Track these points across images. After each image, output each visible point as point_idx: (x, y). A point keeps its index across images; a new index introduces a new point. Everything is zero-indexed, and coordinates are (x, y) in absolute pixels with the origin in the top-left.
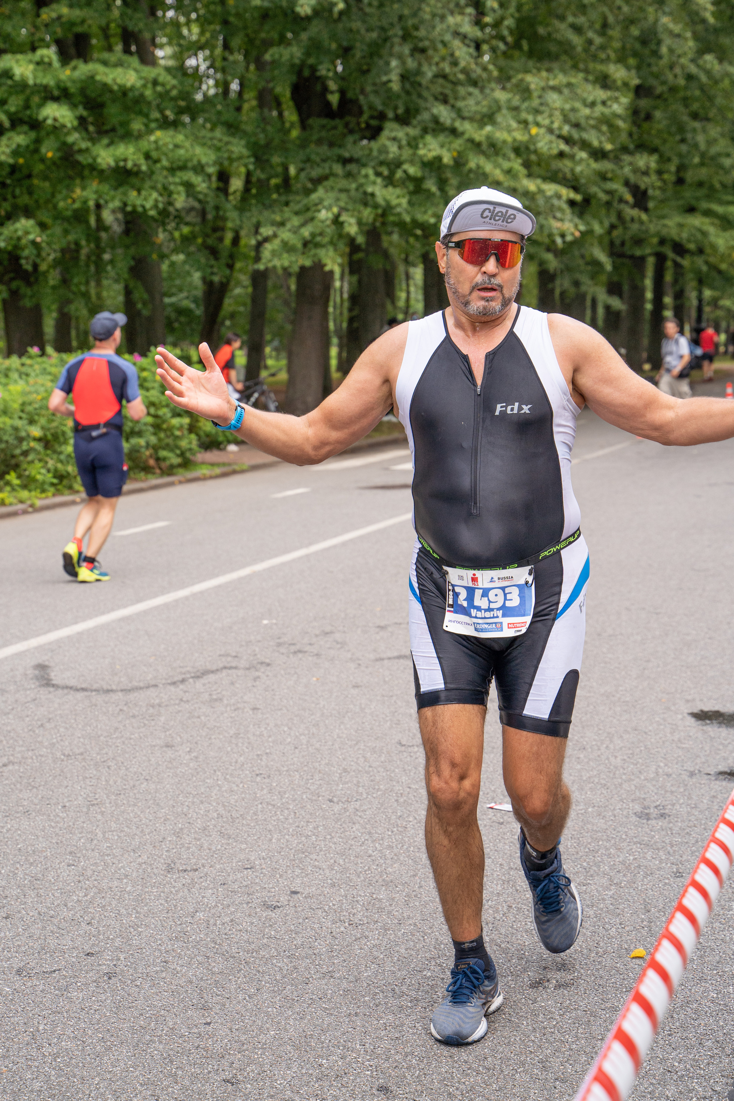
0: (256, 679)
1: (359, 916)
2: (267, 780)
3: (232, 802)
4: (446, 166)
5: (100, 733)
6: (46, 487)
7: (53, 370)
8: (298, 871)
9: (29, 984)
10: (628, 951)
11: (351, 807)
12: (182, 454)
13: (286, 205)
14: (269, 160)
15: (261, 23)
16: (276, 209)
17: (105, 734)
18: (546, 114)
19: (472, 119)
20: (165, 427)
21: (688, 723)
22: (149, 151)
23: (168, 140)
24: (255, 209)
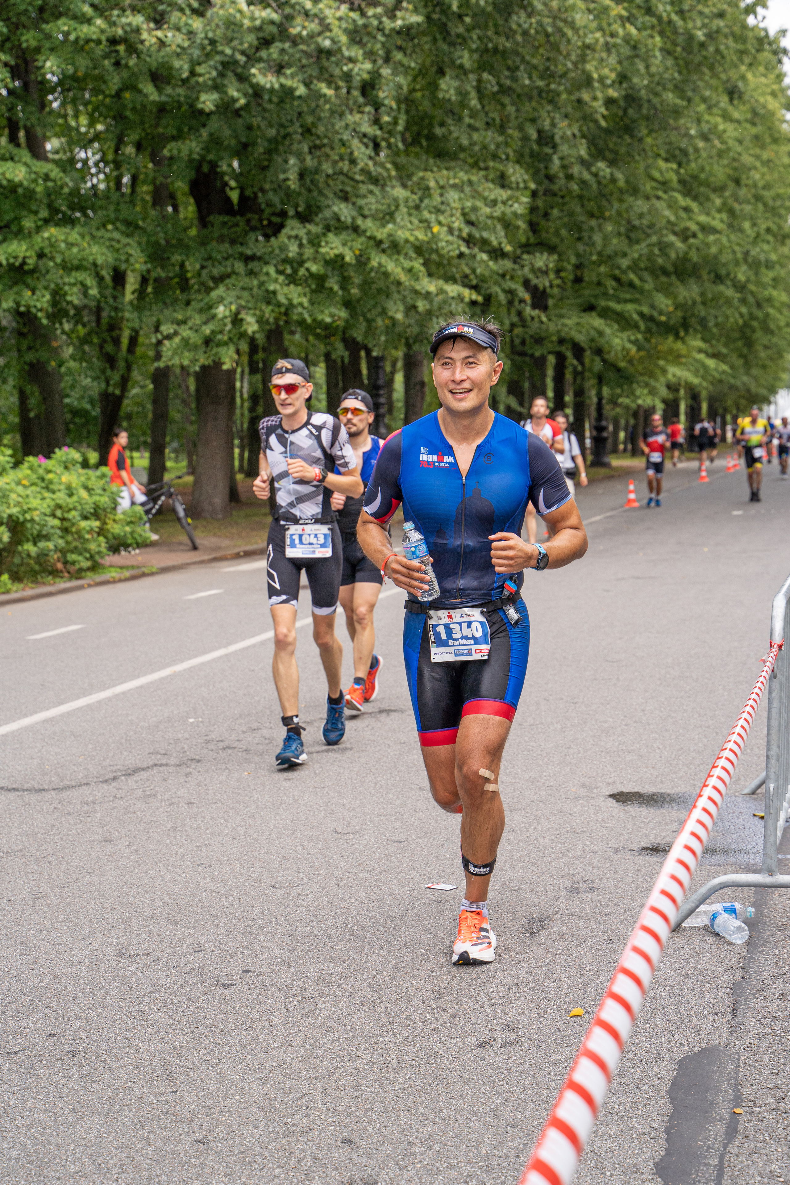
0: (187, 775)
1: (311, 990)
2: (208, 870)
3: (176, 890)
4: (349, 264)
5: (36, 830)
8: (247, 952)
10: (567, 1011)
11: (294, 892)
12: (92, 557)
13: (188, 303)
14: (169, 258)
15: (158, 118)
16: (177, 308)
17: (42, 831)
18: (446, 214)
19: (374, 218)
20: (74, 530)
21: (610, 805)
22: (42, 249)
23: (62, 237)
24: (154, 308)
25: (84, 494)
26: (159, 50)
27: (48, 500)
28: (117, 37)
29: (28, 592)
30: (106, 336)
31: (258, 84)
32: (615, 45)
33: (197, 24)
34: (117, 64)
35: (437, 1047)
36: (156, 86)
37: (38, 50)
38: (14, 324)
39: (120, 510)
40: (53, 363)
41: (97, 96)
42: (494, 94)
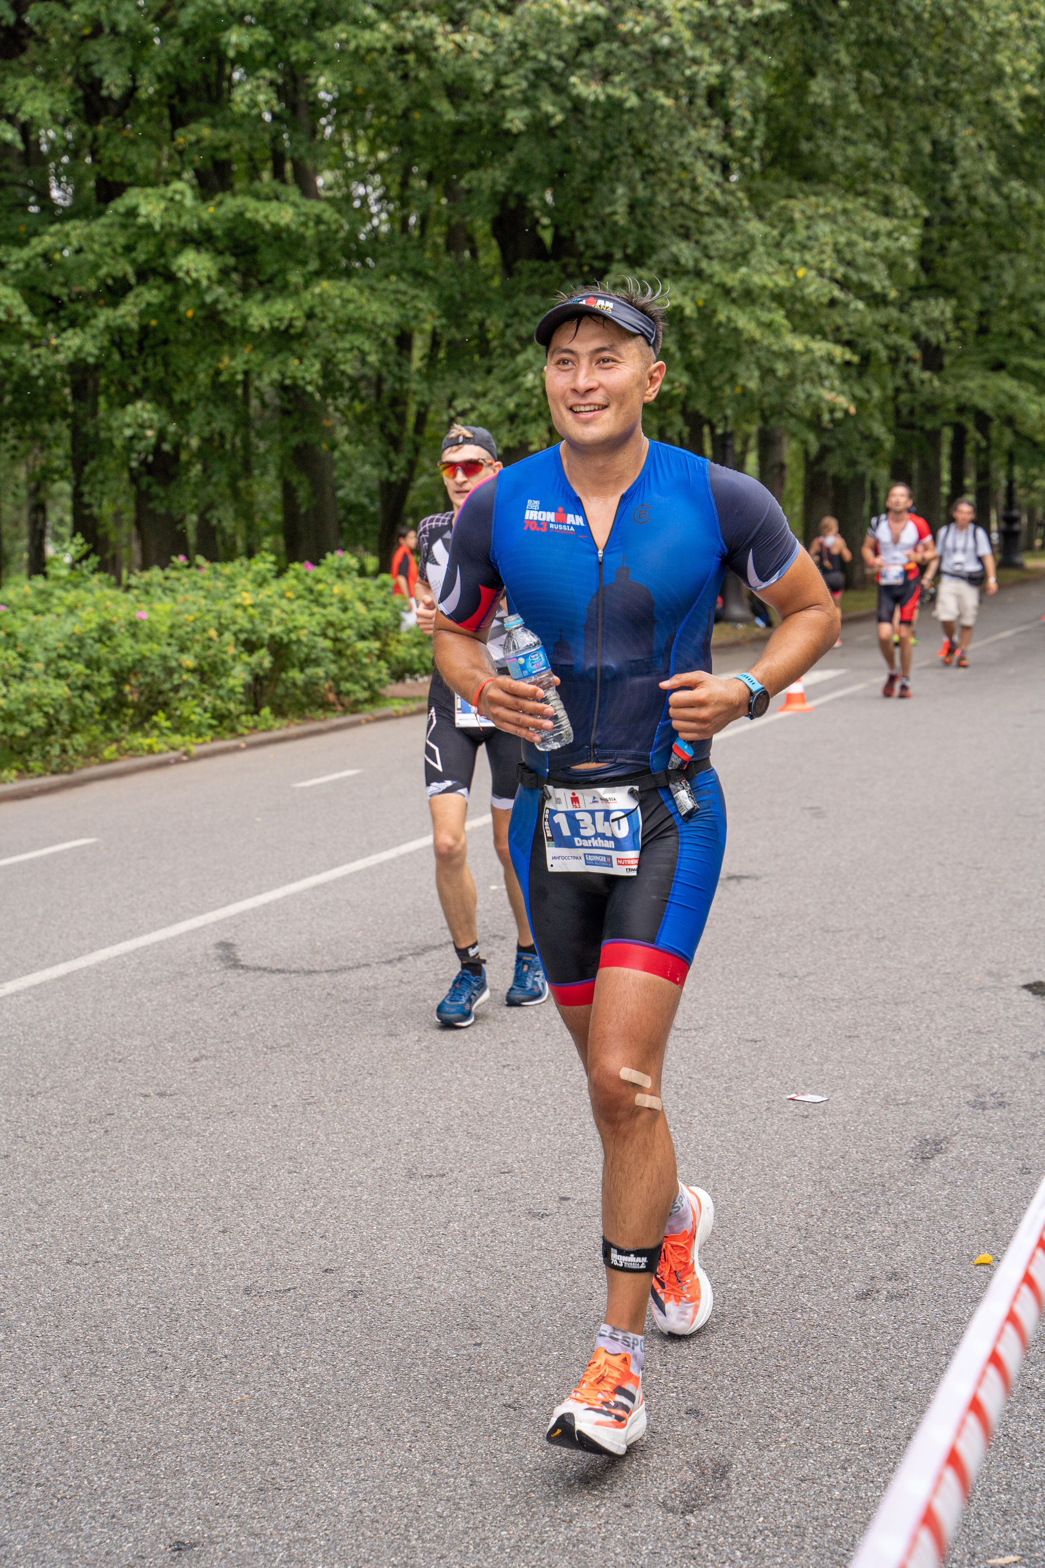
2: (516, 1073)
3: (477, 1097)
4: (690, 319)
5: (306, 1021)
6: (203, 730)
7: (206, 583)
8: (565, 1175)
9: (261, 1304)
10: (970, 1257)
12: (370, 687)
13: (489, 371)
14: (465, 316)
15: (454, 142)
16: (476, 377)
17: (313, 1022)
18: (815, 251)
19: (722, 258)
20: (349, 652)
21: (1024, 998)
22: (312, 308)
23: (337, 292)
24: (448, 377)
25: (360, 608)
26: (457, 57)
27: (317, 617)
28: (406, 45)
29: (294, 730)
30: (388, 412)
31: (578, 96)
32: (1035, 30)
33: (504, 24)
34: (405, 77)
35: (804, 1298)
36: (452, 103)
37: (309, 64)
38: (277, 402)
39: (404, 628)
40: (324, 446)
41: (379, 117)
42: (876, 97)
